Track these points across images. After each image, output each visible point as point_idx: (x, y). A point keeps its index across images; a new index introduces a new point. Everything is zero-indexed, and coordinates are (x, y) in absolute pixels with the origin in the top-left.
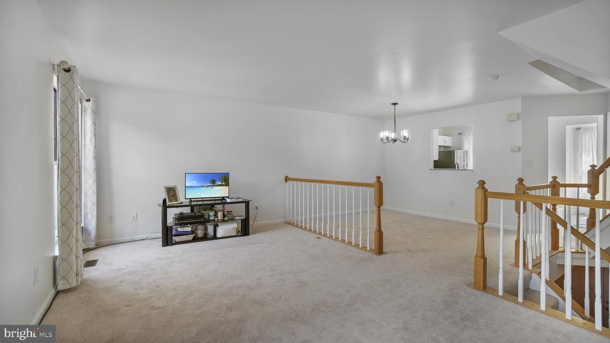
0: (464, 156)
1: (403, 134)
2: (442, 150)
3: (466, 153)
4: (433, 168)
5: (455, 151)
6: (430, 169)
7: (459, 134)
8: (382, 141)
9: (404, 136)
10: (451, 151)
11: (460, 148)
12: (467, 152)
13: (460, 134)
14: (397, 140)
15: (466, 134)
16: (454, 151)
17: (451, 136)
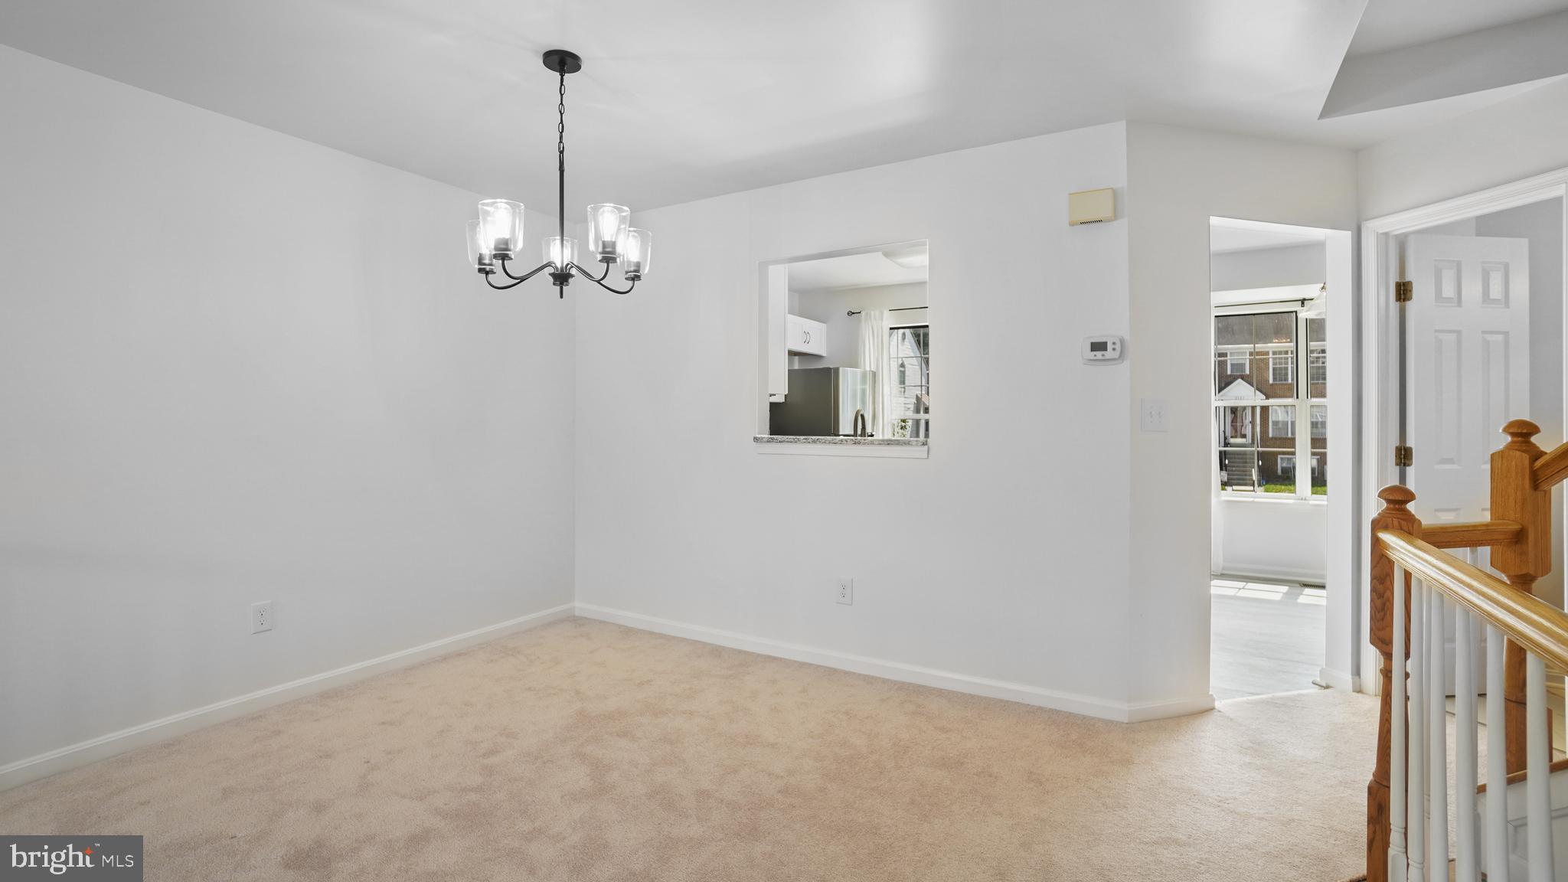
0: (864, 392)
1: (597, 236)
2: (796, 367)
3: (869, 378)
4: (767, 436)
5: (841, 369)
6: (756, 439)
7: (850, 313)
8: (487, 273)
9: (605, 244)
10: (829, 369)
11: (854, 364)
12: (874, 374)
13: (854, 313)
14: (574, 271)
15: (872, 313)
16: (837, 370)
17: (824, 323)
